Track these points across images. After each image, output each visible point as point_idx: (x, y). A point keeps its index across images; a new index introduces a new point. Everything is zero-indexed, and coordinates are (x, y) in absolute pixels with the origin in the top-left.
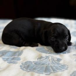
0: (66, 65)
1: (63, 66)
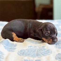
0: (49, 50)
1: (48, 51)
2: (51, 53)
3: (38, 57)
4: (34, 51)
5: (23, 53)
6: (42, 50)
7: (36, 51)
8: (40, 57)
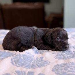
2: (49, 64)
3: (33, 68)
4: (31, 60)
5: (18, 60)
6: (39, 62)
7: (32, 62)
8: (35, 69)
